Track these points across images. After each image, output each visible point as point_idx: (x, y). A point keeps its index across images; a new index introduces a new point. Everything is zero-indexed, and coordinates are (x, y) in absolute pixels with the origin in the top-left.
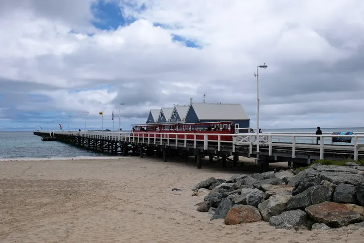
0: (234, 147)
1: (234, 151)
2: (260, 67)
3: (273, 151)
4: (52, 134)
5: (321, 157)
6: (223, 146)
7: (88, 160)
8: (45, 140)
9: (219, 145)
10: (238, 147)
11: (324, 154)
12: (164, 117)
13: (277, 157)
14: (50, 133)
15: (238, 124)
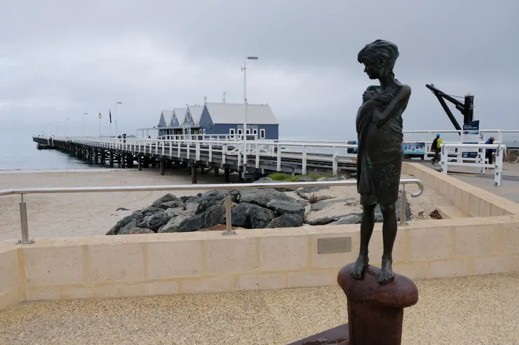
0: (224, 157)
1: (224, 162)
2: (249, 58)
3: (260, 163)
4: (50, 140)
5: (304, 171)
6: (215, 156)
7: (79, 173)
8: (40, 148)
9: (210, 155)
10: (228, 158)
11: (307, 167)
12: (177, 121)
13: (265, 170)
14: (48, 138)
15: (264, 130)
